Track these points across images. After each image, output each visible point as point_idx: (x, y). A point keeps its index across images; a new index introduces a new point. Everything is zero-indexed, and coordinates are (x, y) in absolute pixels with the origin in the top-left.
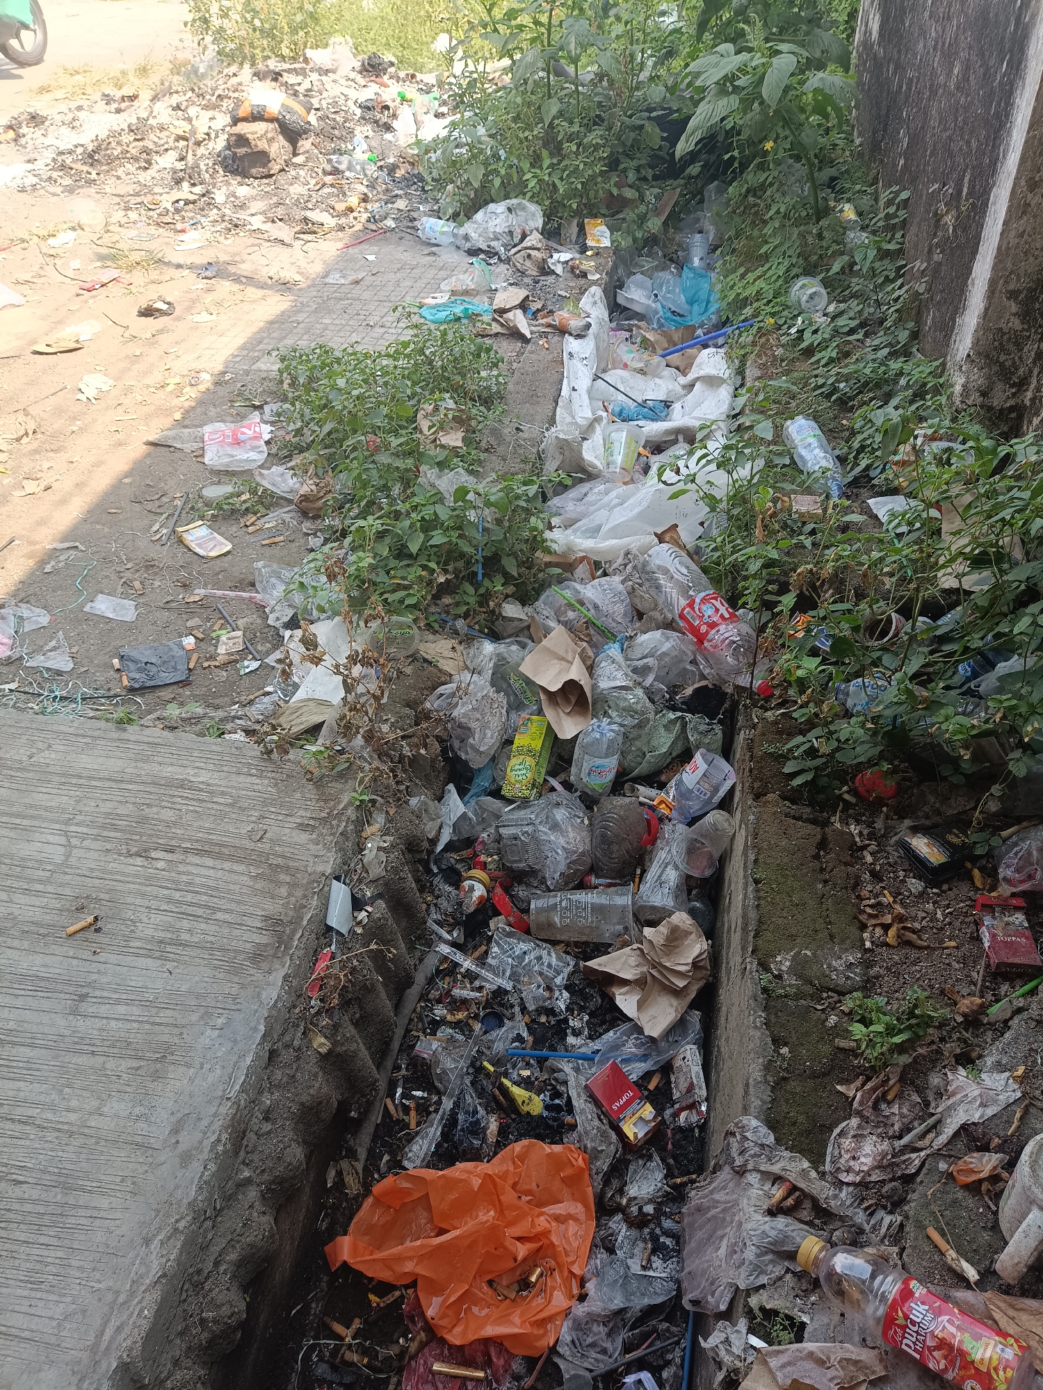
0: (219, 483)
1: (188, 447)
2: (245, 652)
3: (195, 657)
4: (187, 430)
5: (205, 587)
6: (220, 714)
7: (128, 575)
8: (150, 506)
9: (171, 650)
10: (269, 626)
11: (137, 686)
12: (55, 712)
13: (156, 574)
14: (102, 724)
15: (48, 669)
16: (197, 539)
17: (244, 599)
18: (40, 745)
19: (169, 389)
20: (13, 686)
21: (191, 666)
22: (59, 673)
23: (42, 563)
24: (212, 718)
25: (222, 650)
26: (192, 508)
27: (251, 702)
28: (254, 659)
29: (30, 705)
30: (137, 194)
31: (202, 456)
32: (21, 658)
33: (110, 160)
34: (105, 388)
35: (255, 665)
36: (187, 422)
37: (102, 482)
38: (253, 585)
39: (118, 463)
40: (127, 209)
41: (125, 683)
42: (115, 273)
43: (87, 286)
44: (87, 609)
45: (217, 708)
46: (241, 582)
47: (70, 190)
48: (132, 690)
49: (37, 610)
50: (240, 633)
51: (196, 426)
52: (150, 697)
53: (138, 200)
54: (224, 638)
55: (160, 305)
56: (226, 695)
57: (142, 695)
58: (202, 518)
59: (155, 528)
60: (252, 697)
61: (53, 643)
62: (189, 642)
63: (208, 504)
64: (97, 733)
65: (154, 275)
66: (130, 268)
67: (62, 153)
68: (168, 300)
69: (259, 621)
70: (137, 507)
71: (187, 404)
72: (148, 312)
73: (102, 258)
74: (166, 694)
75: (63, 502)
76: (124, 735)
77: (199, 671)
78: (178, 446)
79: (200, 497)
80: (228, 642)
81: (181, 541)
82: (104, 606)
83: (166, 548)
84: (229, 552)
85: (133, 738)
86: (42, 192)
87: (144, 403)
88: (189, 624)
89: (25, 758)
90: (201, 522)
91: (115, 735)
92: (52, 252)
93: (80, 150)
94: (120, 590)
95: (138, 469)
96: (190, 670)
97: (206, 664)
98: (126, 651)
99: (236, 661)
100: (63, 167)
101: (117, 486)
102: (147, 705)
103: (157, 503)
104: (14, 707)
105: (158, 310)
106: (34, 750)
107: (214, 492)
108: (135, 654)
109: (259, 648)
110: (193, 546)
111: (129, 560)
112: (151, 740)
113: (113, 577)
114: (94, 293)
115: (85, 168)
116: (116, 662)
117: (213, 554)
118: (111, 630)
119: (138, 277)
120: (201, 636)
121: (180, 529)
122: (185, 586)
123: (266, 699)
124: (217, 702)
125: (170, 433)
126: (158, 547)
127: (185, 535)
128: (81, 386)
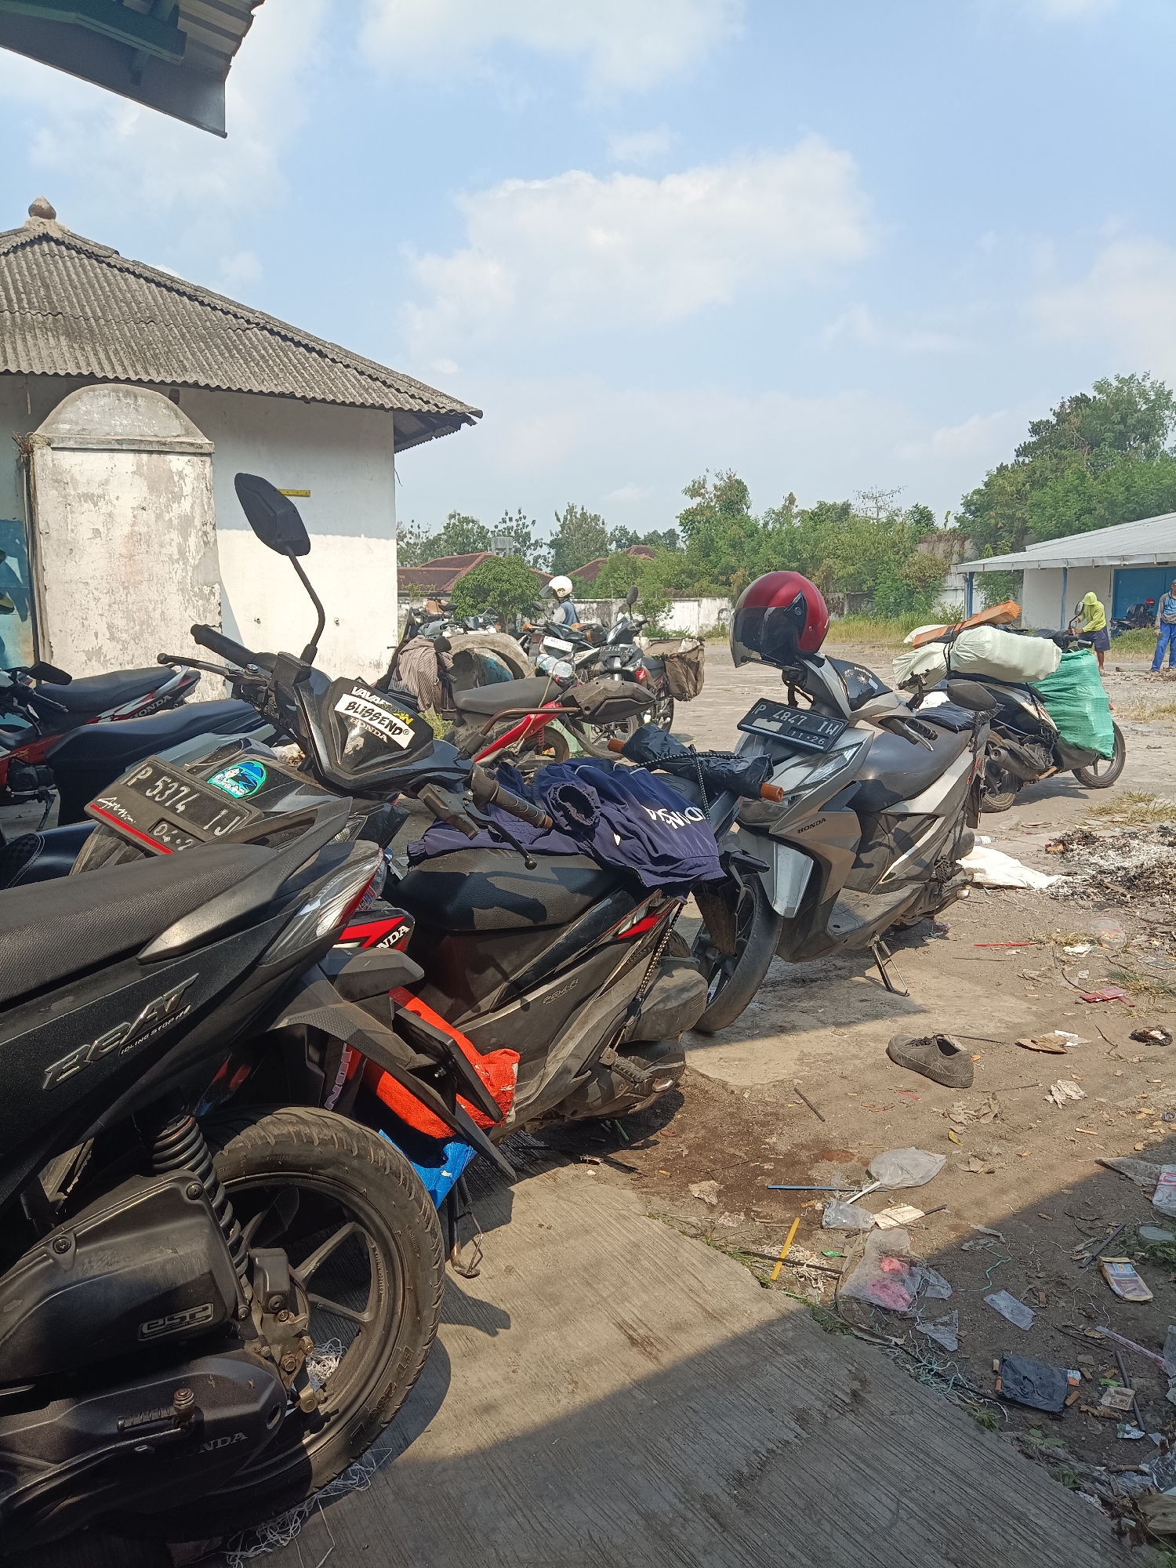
0: (1160, 1227)
1: (1140, 1180)
2: (1129, 1415)
3: (1075, 1395)
4: (1143, 1163)
5: (1110, 1327)
6: (1081, 1467)
7: (1037, 1283)
8: (1082, 1225)
9: (1053, 1375)
10: (1167, 1400)
11: (1008, 1395)
12: (925, 1383)
13: (1064, 1293)
14: (964, 1415)
15: (934, 1341)
16: (1118, 1275)
17: (1147, 1358)
18: (904, 1407)
19: (1139, 1117)
20: (899, 1341)
21: (1068, 1403)
22: (942, 1349)
23: (963, 1240)
24: (1072, 1468)
25: (1106, 1401)
26: (1124, 1242)
27: (1119, 1473)
28: (1138, 1427)
29: (908, 1366)
30: (1167, 923)
31: (1152, 1194)
32: (914, 1319)
34: (1075, 1097)
35: (1136, 1434)
36: (1147, 1155)
37: (1045, 1186)
38: (1161, 1346)
39: (1064, 1172)
40: (1152, 935)
41: (998, 1388)
42: (1121, 993)
43: (1088, 997)
44: (987, 1299)
45: (1081, 1459)
46: (1151, 1338)
48: (1002, 1398)
49: (943, 1281)
50: (1131, 1392)
51: (1156, 1162)
52: (1016, 1413)
53: (1167, 929)
54: (1112, 1390)
55: (1156, 1034)
56: (1095, 1452)
57: (1010, 1408)
58: (1130, 1256)
59: (1080, 1247)
60: (1123, 1467)
61: (946, 1318)
62: (1075, 1376)
63: (1142, 1244)
64: (956, 1422)
65: (1160, 1003)
66: (1138, 992)
67: (1102, 872)
68: (1168, 1031)
69: (1157, 1388)
70: (1069, 1221)
71: (1152, 1138)
72: (1142, 1038)
73: (1113, 975)
74: (1034, 1418)
75: (1003, 1191)
76: (980, 1437)
77: (1074, 1411)
78: (1129, 1175)
79: (1136, 1234)
80: (1115, 1397)
81: (1100, 1271)
82: (1003, 1302)
83: (1083, 1271)
84: (1146, 1302)
85: (987, 1444)
87: (1108, 1123)
88: (1081, 1358)
89: (888, 1412)
90: (1127, 1260)
91: (974, 1433)
94: (1024, 1294)
95: (1083, 1186)
96: (1066, 1406)
97: (1084, 1408)
98: (1009, 1356)
99: (1118, 1421)
100: (1100, 885)
101: (1058, 1195)
102: (1011, 1419)
103: (1089, 1224)
104: (893, 1361)
105: (1154, 1038)
106: (897, 1409)
107: (1151, 1234)
108: (1016, 1363)
109: (1148, 1418)
110: (1112, 1280)
111: (1043, 1269)
112: (1003, 1455)
113: (1022, 1279)
114: (1093, 1005)
115: (1122, 890)
116: (997, 1362)
117: (1129, 1297)
118: (1003, 1330)
119: (1143, 1002)
120: (1089, 1376)
121: (1104, 1259)
122: (1089, 1317)
123: (1137, 1478)
124: (1082, 1452)
125: (1126, 1160)
126: (1075, 1267)
127: (1106, 1266)
128: (1053, 1088)
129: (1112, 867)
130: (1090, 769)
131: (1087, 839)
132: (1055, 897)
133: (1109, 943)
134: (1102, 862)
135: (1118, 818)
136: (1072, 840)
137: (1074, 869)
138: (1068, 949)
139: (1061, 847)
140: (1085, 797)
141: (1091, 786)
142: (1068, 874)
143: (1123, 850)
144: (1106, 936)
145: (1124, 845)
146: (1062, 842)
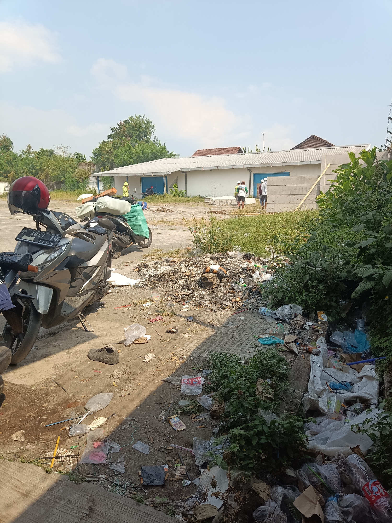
0: (184, 400)
1: (176, 383)
2: (186, 476)
3: (168, 474)
4: (176, 377)
5: (174, 443)
6: (173, 504)
7: (149, 434)
8: (161, 406)
9: (159, 470)
10: (195, 465)
11: (146, 484)
12: (117, 492)
13: (158, 435)
14: (132, 501)
15: (117, 471)
16: (174, 422)
17: (187, 451)
18: (110, 507)
19: (172, 360)
20: (104, 476)
21: (166, 479)
22: (120, 473)
23: (122, 425)
24: (171, 505)
25: (177, 473)
26: (174, 409)
27: (186, 500)
28: (189, 480)
29: (109, 486)
30: (171, 291)
31: (180, 388)
32: (108, 464)
33: (165, 280)
34: (152, 358)
35: (189, 483)
36: (177, 374)
37: (145, 394)
38: (192, 445)
39: (152, 387)
40: (168, 296)
41: (142, 482)
42: (161, 317)
43: (152, 321)
44: (133, 447)
45: (173, 500)
46: (187, 443)
47: (152, 288)
48: (143, 486)
49: (117, 444)
50: (184, 467)
51: (179, 376)
52: (149, 490)
53: (172, 293)
54: (179, 468)
55: (173, 330)
56: (177, 495)
57: (147, 489)
58: (177, 413)
59: (161, 415)
60: (186, 498)
61: (120, 460)
62: (166, 467)
63: (180, 408)
64: (130, 505)
65: (173, 318)
66: (166, 316)
67: (151, 277)
68: (177, 328)
69: (192, 462)
70: (156, 406)
71: (177, 367)
72: (170, 332)
73: (158, 311)
74: (155, 490)
75: (132, 400)
76: (139, 508)
77: (168, 482)
78: (173, 383)
79: (178, 404)
80: (180, 470)
81: (169, 422)
82: (139, 446)
83: (163, 424)
84: (184, 430)
85: (142, 510)
86: (143, 288)
87: (164, 365)
88: (167, 459)
89: (104, 512)
90: (176, 415)
91: (136, 507)
92: (143, 308)
93: (157, 276)
94: (145, 440)
95: (158, 390)
96: (165, 480)
97: (171, 479)
98: (144, 467)
99: (182, 480)
100: (151, 281)
101: (151, 396)
102: (148, 494)
103: (163, 405)
104: (103, 487)
105: (173, 332)
106: (108, 509)
107: (182, 403)
108: (146, 470)
109: (191, 475)
110: (173, 425)
111: (150, 427)
112: (148, 512)
113: (144, 434)
114: (153, 323)
115: (157, 282)
116: (140, 471)
117: (179, 430)
118: (140, 457)
119: (168, 319)
120: (171, 465)
121: (169, 418)
122: (168, 442)
123: (191, 500)
124: (173, 497)
125: (171, 378)
126: (161, 423)
127: (170, 420)
128: (145, 357)
129: (154, 275)
130: (143, 242)
131: (145, 266)
132: (138, 287)
133: (156, 301)
134: (150, 273)
135: (153, 257)
136: (141, 267)
137: (142, 277)
138: (144, 305)
139: (137, 269)
140: (142, 251)
141: (143, 247)
142: (141, 279)
143: (156, 269)
144: (155, 299)
145: (156, 267)
146: (138, 268)
